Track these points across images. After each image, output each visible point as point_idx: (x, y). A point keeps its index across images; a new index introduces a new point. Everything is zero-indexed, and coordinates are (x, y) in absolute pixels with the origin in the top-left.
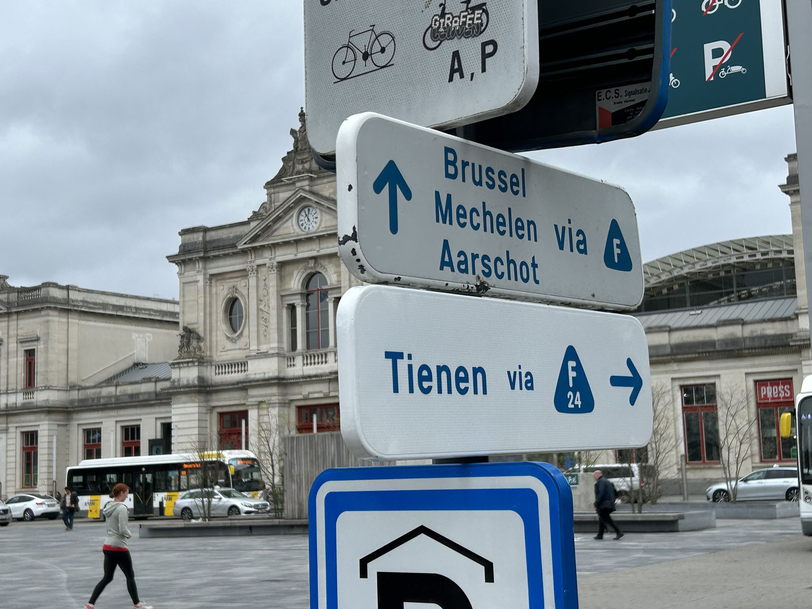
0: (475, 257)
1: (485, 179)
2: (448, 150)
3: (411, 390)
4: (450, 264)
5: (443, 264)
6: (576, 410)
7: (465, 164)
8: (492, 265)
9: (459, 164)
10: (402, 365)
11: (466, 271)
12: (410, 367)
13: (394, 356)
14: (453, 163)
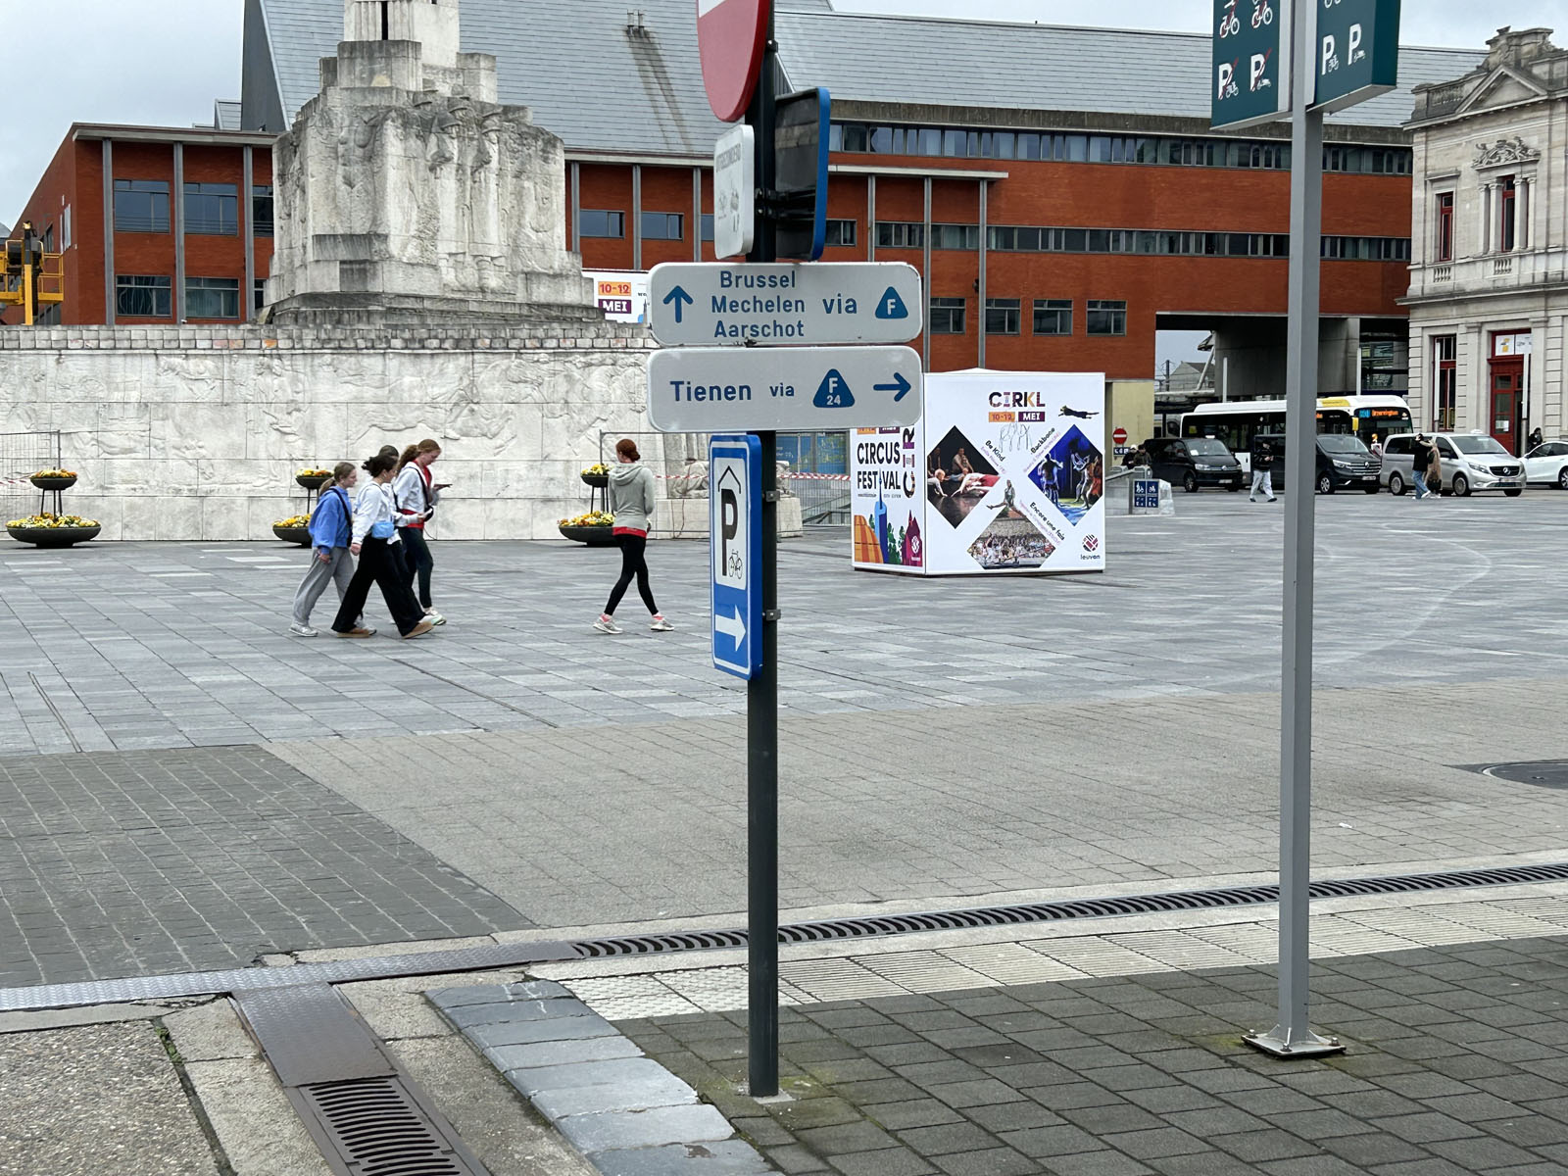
0: (743, 327)
1: (756, 282)
2: (722, 273)
3: (689, 399)
4: (724, 333)
5: (717, 333)
6: (835, 405)
7: (738, 278)
8: (760, 330)
9: (733, 279)
10: (683, 389)
11: (737, 335)
12: (689, 389)
13: (677, 384)
14: (729, 279)
